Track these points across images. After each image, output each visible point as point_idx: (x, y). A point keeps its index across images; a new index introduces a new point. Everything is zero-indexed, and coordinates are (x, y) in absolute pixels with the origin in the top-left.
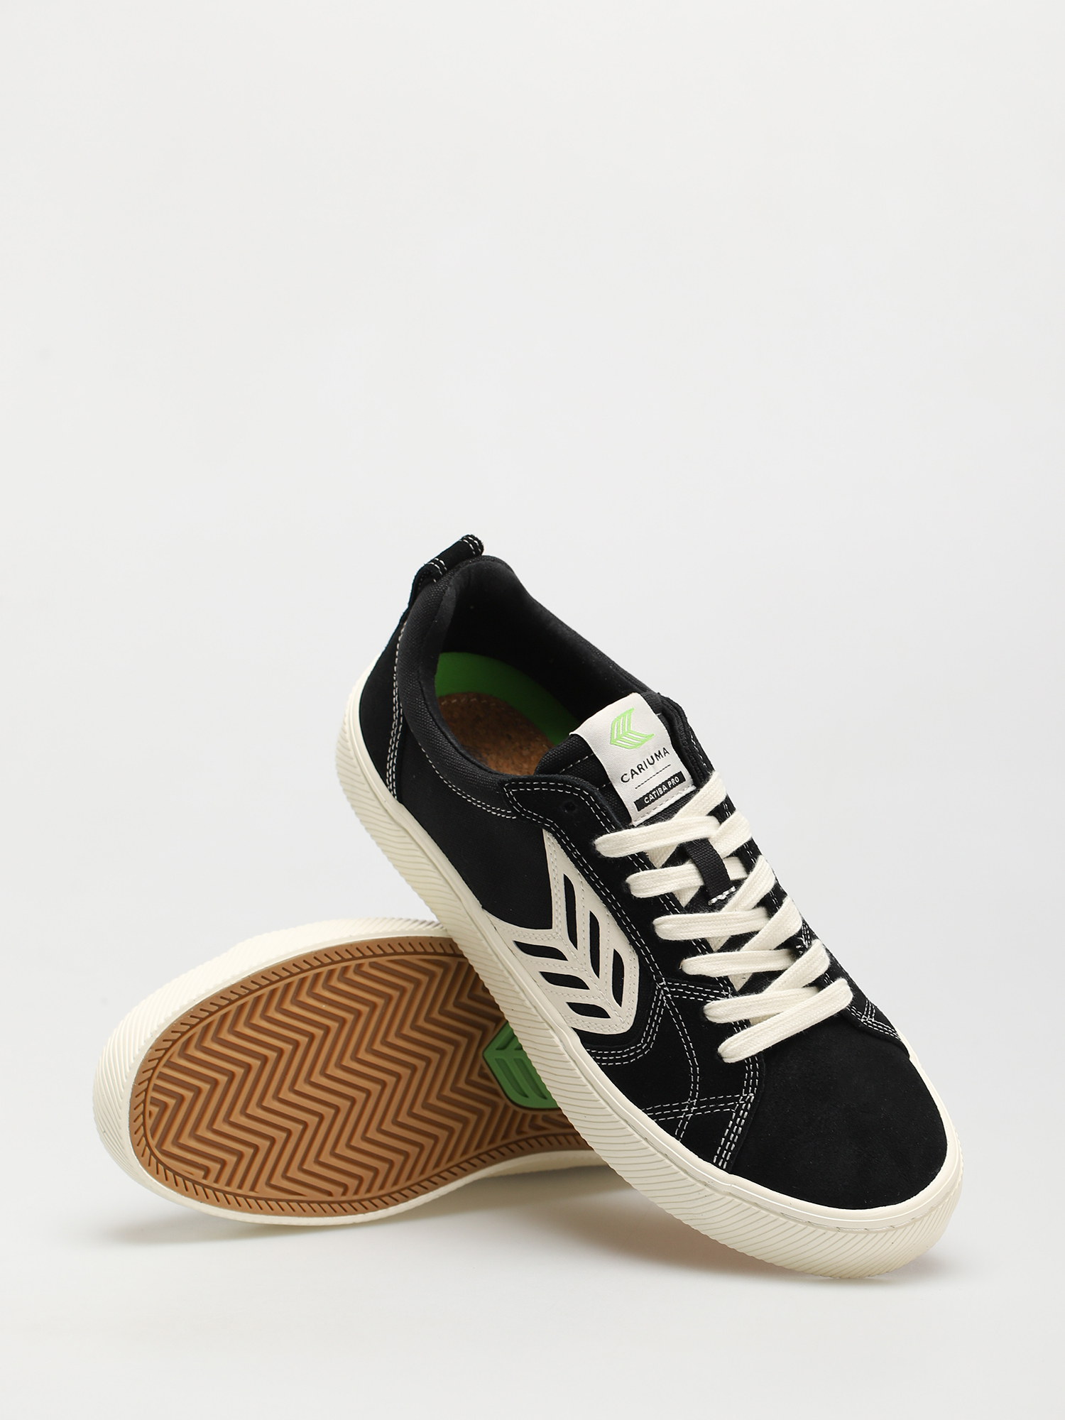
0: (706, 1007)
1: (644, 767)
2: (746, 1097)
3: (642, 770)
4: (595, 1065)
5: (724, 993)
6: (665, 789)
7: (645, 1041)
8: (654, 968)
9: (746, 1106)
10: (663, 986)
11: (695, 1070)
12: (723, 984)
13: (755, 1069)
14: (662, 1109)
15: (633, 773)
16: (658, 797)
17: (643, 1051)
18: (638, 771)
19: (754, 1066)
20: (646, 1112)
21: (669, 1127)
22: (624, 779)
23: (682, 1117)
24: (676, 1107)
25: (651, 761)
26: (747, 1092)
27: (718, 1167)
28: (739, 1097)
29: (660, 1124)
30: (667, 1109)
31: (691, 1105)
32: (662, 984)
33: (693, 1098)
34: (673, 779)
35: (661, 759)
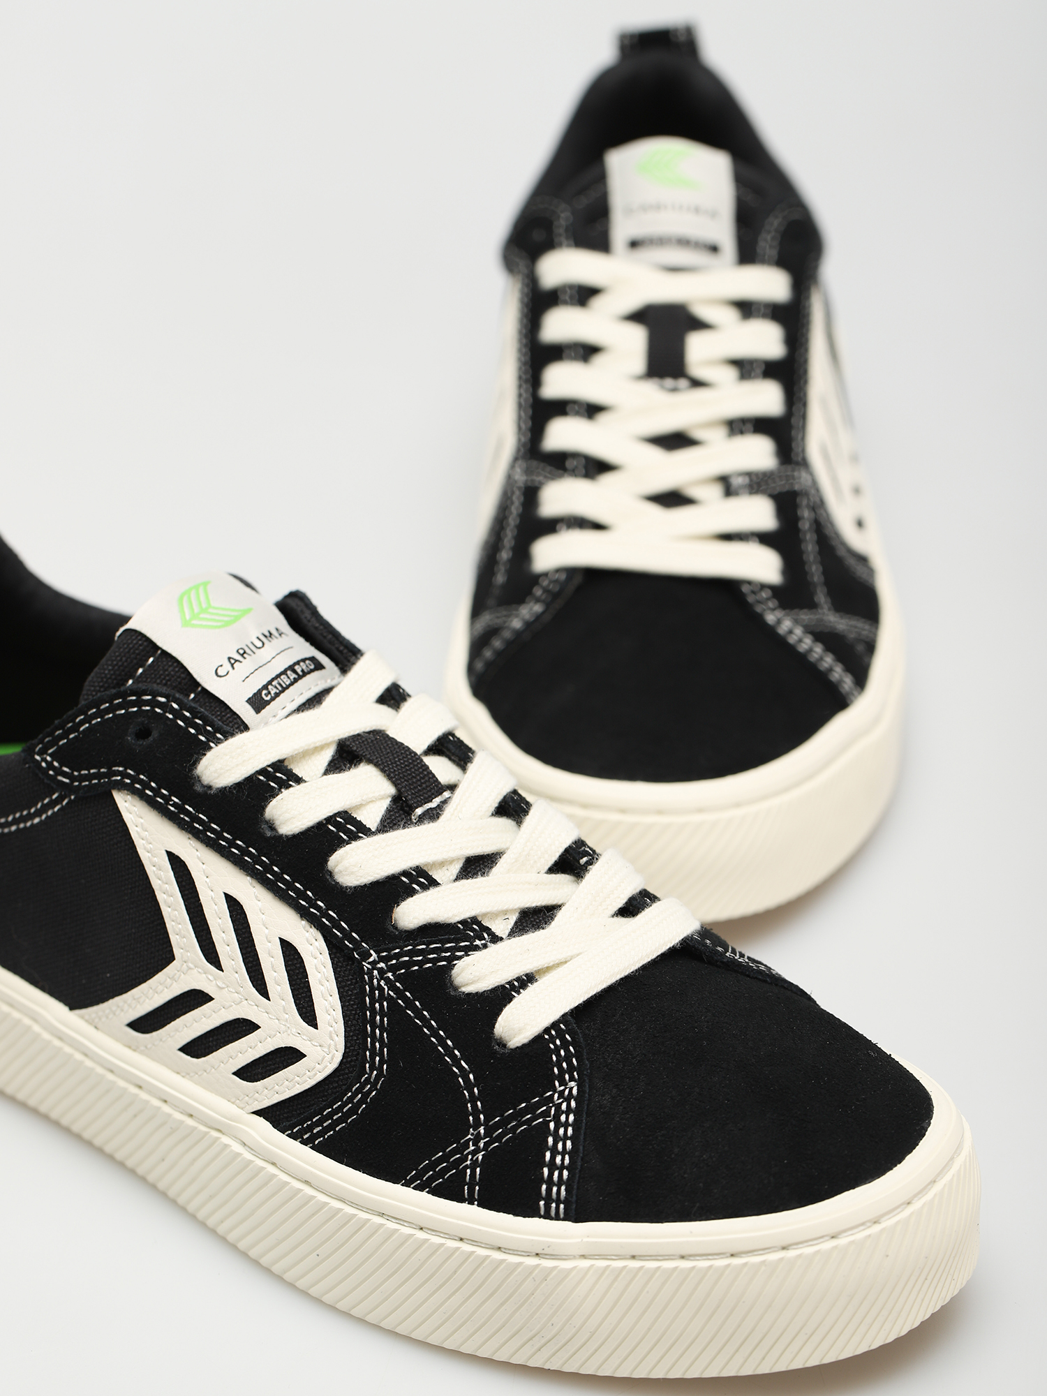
0: (455, 972)
1: (248, 651)
2: (564, 1090)
3: (245, 655)
4: (306, 1150)
5: (477, 942)
6: (293, 676)
7: (372, 1068)
8: (352, 940)
9: (569, 1105)
10: (374, 963)
11: (466, 1079)
12: (473, 930)
13: (565, 1044)
14: (432, 1166)
15: (232, 662)
16: (284, 690)
17: (374, 1085)
18: (238, 657)
19: (563, 1040)
20: (407, 1184)
21: (451, 1191)
22: (220, 673)
23: (469, 1162)
24: (454, 1152)
25: (259, 644)
26: (563, 1083)
27: (551, 1219)
28: (552, 1096)
29: (436, 1192)
30: (440, 1161)
31: (477, 1138)
32: (371, 959)
33: (477, 1125)
34: (302, 664)
35: (275, 641)
